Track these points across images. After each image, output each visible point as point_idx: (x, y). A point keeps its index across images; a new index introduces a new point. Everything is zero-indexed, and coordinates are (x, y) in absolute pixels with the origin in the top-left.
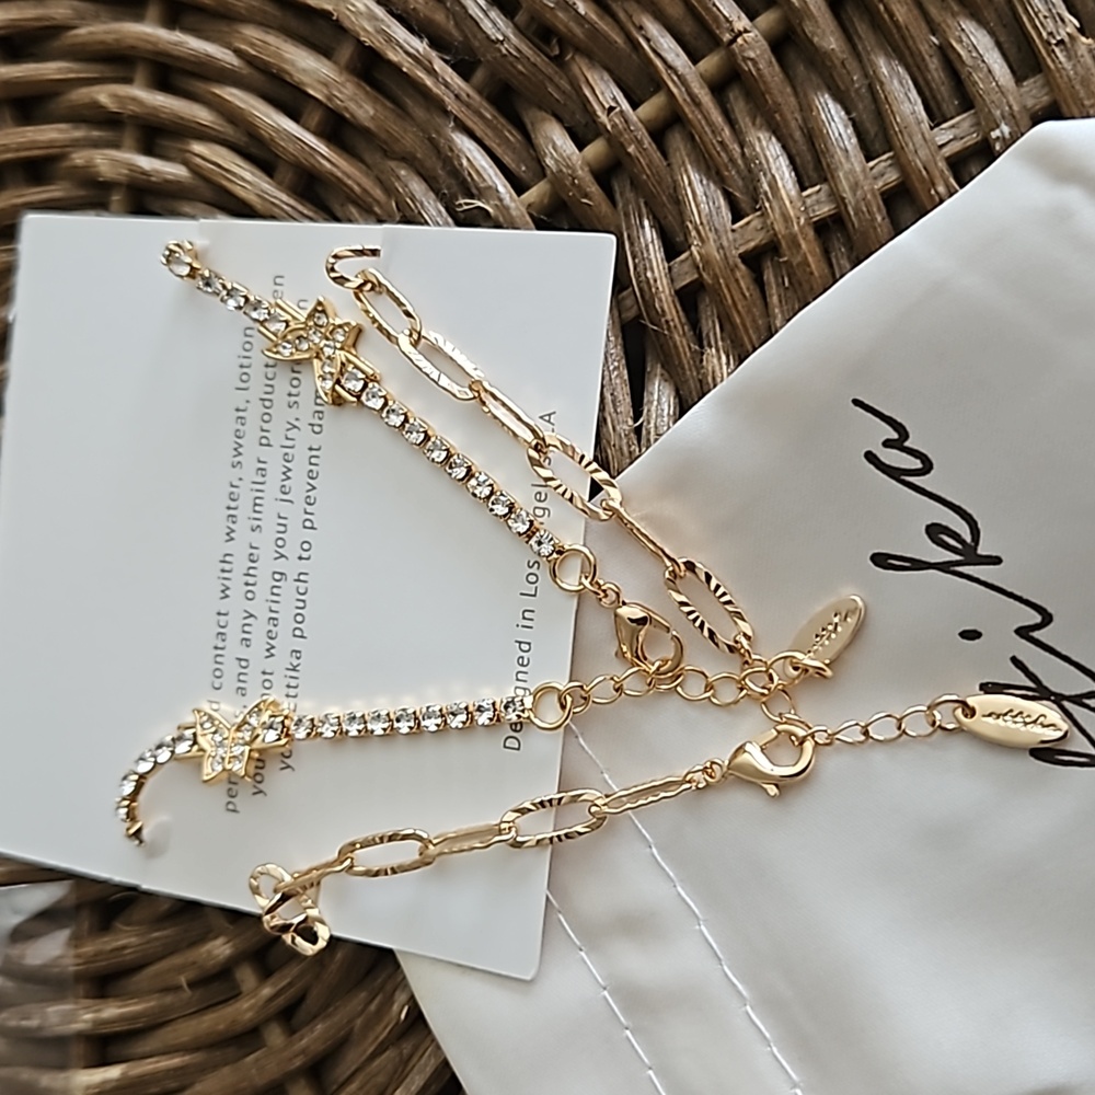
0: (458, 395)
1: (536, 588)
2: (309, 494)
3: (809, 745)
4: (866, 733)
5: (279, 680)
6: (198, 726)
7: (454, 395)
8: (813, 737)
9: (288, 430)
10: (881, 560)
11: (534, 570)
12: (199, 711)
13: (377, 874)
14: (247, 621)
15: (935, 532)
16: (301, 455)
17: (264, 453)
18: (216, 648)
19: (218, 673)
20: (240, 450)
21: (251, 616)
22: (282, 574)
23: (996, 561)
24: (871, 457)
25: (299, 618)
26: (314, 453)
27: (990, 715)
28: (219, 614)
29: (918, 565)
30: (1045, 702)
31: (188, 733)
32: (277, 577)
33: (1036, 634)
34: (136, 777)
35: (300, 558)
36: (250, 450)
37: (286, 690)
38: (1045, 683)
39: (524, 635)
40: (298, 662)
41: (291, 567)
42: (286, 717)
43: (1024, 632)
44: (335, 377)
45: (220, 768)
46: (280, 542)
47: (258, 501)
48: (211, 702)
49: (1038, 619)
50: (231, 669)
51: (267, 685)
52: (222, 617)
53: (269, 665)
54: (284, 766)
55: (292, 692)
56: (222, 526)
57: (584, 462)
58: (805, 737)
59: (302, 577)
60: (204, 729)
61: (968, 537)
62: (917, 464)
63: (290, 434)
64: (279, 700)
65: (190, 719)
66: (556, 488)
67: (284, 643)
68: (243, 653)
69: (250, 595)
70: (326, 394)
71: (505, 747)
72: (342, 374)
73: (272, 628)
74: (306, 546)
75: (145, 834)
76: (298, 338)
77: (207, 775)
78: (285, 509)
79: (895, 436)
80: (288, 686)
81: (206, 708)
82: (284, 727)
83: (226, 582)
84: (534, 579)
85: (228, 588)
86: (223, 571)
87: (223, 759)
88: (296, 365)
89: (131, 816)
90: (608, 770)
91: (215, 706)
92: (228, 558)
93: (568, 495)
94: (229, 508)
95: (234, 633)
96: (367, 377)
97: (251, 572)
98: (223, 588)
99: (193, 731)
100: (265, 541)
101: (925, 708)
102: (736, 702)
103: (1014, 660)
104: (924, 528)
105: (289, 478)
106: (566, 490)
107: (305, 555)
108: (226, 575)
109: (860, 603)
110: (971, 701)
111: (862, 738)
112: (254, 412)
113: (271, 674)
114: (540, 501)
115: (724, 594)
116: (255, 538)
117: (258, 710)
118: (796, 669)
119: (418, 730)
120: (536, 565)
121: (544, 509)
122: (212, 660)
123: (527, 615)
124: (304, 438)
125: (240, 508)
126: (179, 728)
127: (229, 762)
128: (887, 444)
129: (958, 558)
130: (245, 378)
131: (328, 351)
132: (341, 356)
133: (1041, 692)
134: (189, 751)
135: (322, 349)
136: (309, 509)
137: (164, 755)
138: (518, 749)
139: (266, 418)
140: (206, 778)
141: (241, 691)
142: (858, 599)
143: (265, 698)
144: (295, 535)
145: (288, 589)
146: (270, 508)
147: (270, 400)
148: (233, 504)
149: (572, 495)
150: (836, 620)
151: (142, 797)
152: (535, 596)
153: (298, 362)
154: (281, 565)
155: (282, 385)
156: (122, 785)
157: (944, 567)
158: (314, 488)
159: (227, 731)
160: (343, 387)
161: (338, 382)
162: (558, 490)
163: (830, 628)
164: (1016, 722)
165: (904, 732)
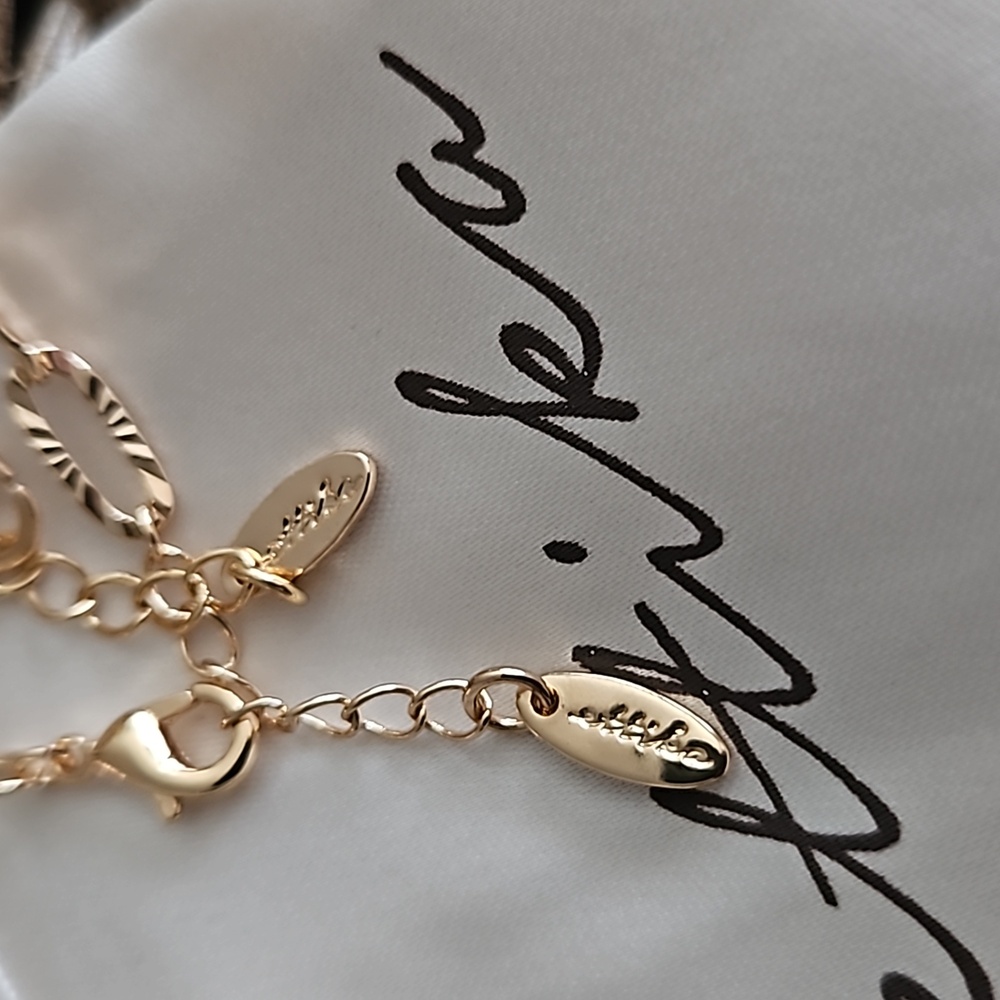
3: (247, 727)
4: (353, 717)
8: (257, 715)
10: (415, 387)
15: (518, 341)
23: (625, 412)
24: (408, 176)
27: (582, 714)
29: (480, 404)
30: (690, 700)
33: (688, 566)
38: (697, 661)
43: (665, 559)
49: (692, 536)
58: (242, 712)
61: (577, 357)
62: (494, 199)
79: (456, 135)
101: (464, 684)
102: (131, 628)
103: (643, 612)
104: (499, 330)
109: (369, 467)
110: (551, 682)
111: (347, 726)
115: (122, 421)
118: (240, 582)
128: (442, 151)
129: (556, 398)
133: (685, 679)
142: (364, 459)
150: (322, 494)
157: (530, 414)
163: (310, 508)
164: (631, 734)
165: (423, 724)
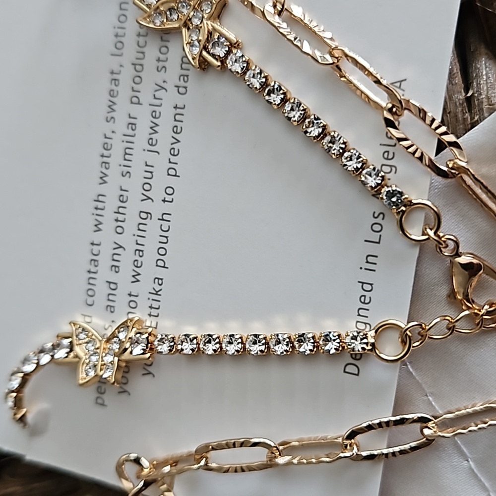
0: (320, 61)
1: (380, 236)
2: (173, 146)
5: (143, 302)
6: (75, 337)
7: (317, 61)
9: (156, 91)
11: (379, 220)
12: (75, 324)
13: (227, 471)
14: (116, 251)
16: (167, 112)
17: (135, 110)
18: (89, 272)
19: (90, 293)
20: (114, 107)
21: (121, 247)
22: (147, 213)
25: (162, 251)
26: (179, 111)
28: (92, 244)
31: (66, 342)
32: (144, 215)
34: (22, 375)
35: (164, 201)
36: (123, 106)
37: (148, 311)
39: (367, 277)
40: (160, 287)
41: (156, 208)
42: (150, 334)
44: (202, 43)
45: (92, 374)
46: (147, 187)
47: (127, 151)
48: (85, 316)
50: (102, 289)
51: (133, 305)
52: (95, 247)
53: (135, 288)
54: (146, 372)
55: (154, 312)
56: (96, 170)
57: (434, 126)
59: (165, 217)
60: (80, 339)
63: (158, 94)
64: (144, 318)
65: (67, 329)
66: (408, 148)
67: (149, 271)
68: (113, 277)
69: (119, 230)
70: (194, 59)
71: (345, 372)
72: (208, 41)
73: (137, 258)
74: (169, 191)
75: (30, 418)
76: (170, 10)
77: (82, 379)
78: (151, 158)
80: (151, 307)
81: (80, 320)
82: (148, 343)
83: (99, 218)
84: (379, 228)
85: (101, 223)
86: (96, 208)
87: (95, 366)
88: (165, 34)
89: (18, 404)
90: (432, 394)
91: (88, 319)
92: (101, 198)
93: (418, 154)
94: (102, 156)
95: (105, 261)
96: (231, 44)
97: (121, 210)
98: (97, 223)
99: (70, 340)
100: (134, 185)
105: (156, 132)
106: (417, 150)
107: (168, 198)
108: (99, 212)
112: (126, 75)
113: (137, 296)
114: (387, 159)
116: (125, 182)
117: (125, 326)
119: (267, 353)
120: (381, 216)
121: (391, 166)
122: (85, 281)
123: (370, 259)
124: (170, 98)
125: (112, 156)
126: (58, 336)
127: (101, 370)
130: (119, 45)
131: (196, 21)
132: (208, 25)
134: (66, 357)
135: (190, 20)
136: (173, 159)
137: (45, 359)
138: (357, 375)
139: (137, 79)
140: (81, 382)
141: (111, 309)
143: (131, 316)
144: (160, 181)
145: (153, 227)
146: (139, 157)
147: (141, 65)
148: (106, 153)
149: (422, 154)
151: (27, 390)
152: (379, 243)
153: (168, 31)
154: (147, 206)
155: (152, 51)
156: (10, 380)
158: (178, 141)
159: (98, 342)
160: (208, 53)
161: (205, 48)
162: (410, 150)
